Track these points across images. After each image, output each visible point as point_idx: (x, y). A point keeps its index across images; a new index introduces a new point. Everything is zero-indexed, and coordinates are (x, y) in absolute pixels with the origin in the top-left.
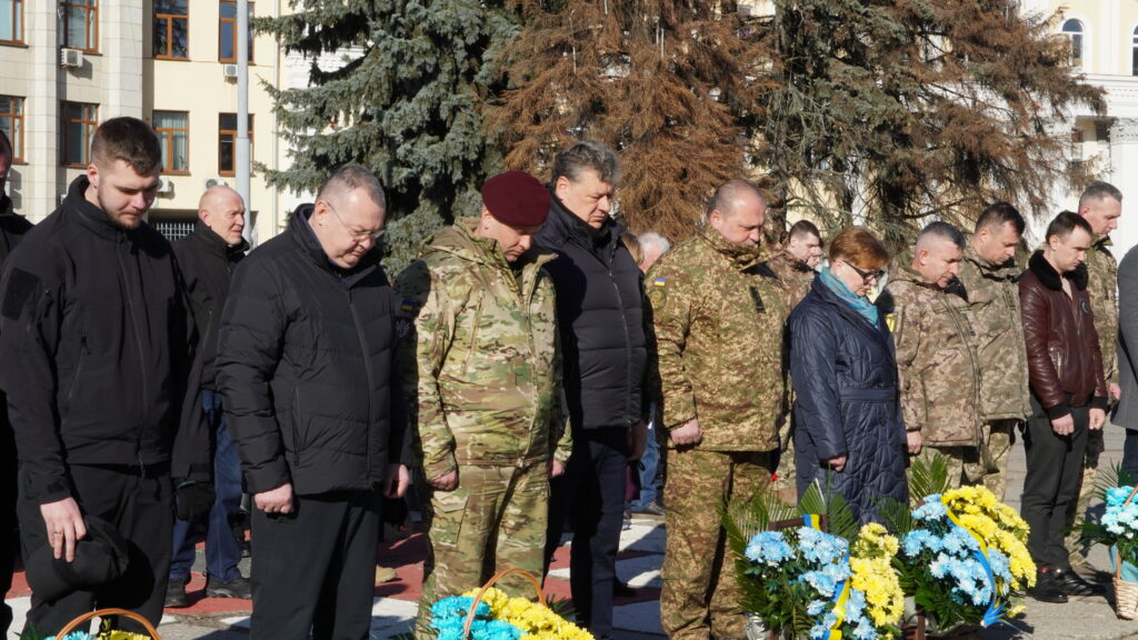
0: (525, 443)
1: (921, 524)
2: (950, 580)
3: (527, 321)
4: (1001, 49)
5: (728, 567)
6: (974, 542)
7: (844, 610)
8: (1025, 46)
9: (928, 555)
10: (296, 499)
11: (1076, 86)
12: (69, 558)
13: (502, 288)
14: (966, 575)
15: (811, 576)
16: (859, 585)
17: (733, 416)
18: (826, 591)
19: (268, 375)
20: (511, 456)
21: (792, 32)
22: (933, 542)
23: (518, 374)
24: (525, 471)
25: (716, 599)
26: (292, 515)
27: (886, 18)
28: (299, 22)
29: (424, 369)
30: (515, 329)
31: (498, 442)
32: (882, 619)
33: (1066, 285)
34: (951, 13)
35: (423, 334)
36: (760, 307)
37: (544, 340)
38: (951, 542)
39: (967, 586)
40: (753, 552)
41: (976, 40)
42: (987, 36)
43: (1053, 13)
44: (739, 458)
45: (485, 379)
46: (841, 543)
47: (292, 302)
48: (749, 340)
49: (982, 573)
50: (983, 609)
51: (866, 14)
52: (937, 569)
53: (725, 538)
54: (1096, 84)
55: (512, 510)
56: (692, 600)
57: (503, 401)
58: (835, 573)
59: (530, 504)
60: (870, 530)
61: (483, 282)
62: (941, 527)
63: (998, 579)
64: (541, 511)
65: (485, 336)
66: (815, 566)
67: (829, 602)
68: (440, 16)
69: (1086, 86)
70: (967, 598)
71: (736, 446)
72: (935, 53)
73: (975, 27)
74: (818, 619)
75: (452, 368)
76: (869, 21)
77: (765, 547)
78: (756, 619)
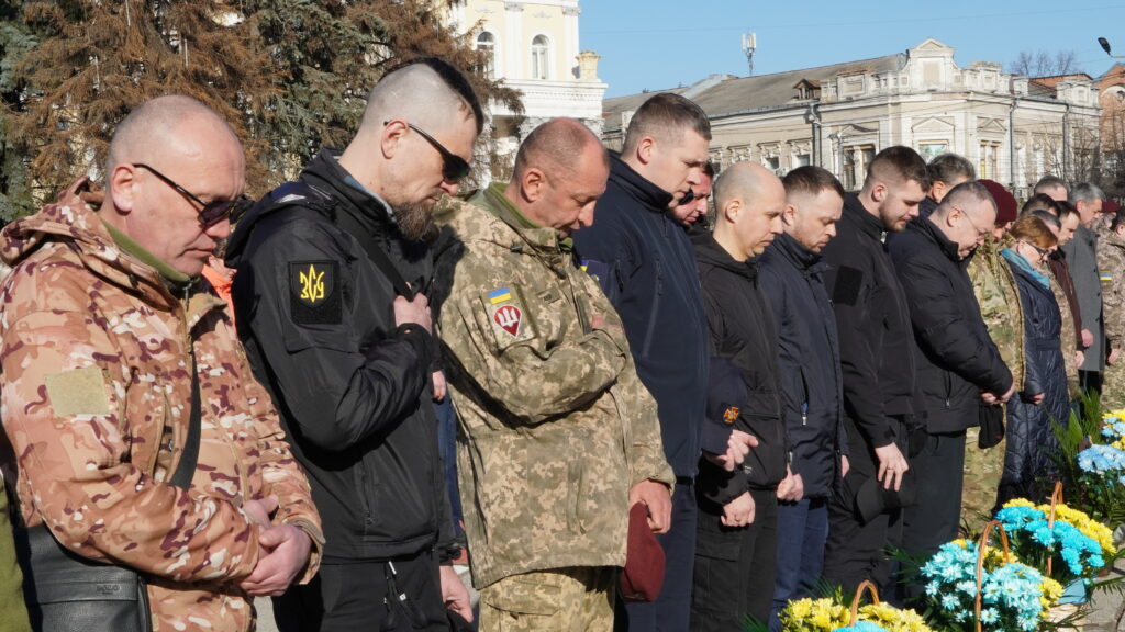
11: (497, 89)
12: (897, 488)
27: (353, 29)
34: (395, 24)
42: (426, 45)
43: (473, 25)
51: (336, 26)
54: (514, 88)
69: (507, 90)
76: (340, 32)
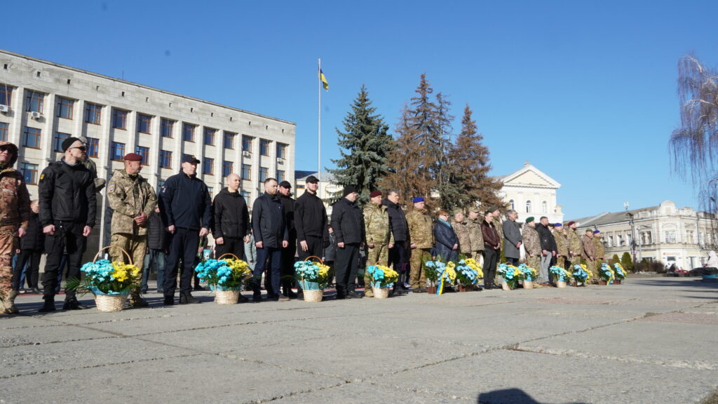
0: (383, 240)
1: (460, 265)
2: (466, 275)
3: (383, 218)
4: (493, 204)
5: (422, 269)
6: (471, 268)
7: (444, 275)
8: (498, 203)
9: (462, 270)
10: (345, 245)
13: (378, 212)
14: (469, 274)
15: (438, 269)
16: (447, 271)
17: (422, 242)
18: (441, 272)
19: (340, 223)
20: (381, 242)
21: (444, 200)
22: (463, 268)
23: (382, 227)
24: (384, 245)
25: (421, 280)
26: (344, 248)
28: (331, 199)
29: (366, 226)
30: (381, 219)
31: (379, 240)
32: (452, 278)
33: (490, 226)
35: (365, 220)
36: (426, 221)
37: (387, 221)
38: (466, 268)
39: (469, 276)
40: (427, 264)
41: (487, 202)
44: (424, 250)
45: (376, 228)
46: (444, 264)
47: (344, 210)
48: (424, 227)
49: (472, 273)
50: (472, 281)
52: (463, 273)
53: (422, 264)
55: (382, 253)
56: (415, 279)
57: (379, 232)
58: (443, 269)
59: (385, 252)
60: (450, 263)
61: (375, 211)
62: (464, 265)
63: (476, 275)
64: (387, 254)
65: (376, 220)
66: (439, 267)
67: (441, 274)
68: (363, 197)
70: (469, 278)
71: (423, 247)
72: (477, 205)
73: (487, 199)
74: (439, 277)
75: (370, 226)
77: (429, 264)
78: (428, 279)
